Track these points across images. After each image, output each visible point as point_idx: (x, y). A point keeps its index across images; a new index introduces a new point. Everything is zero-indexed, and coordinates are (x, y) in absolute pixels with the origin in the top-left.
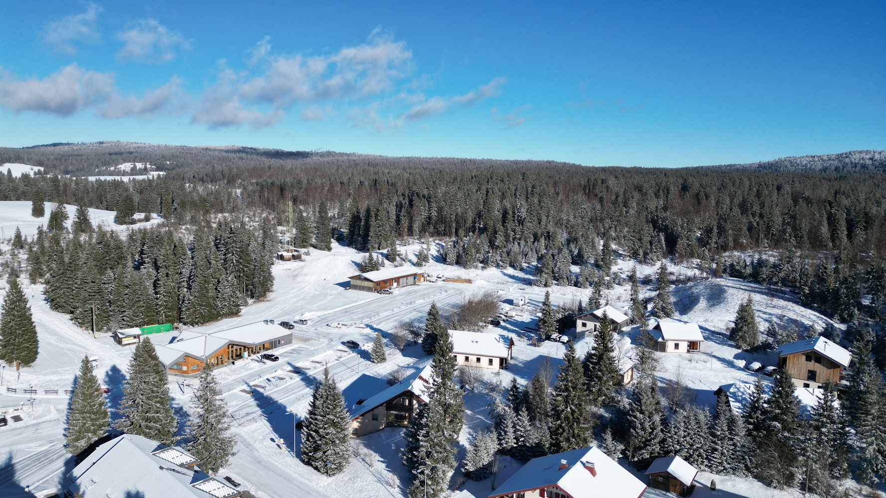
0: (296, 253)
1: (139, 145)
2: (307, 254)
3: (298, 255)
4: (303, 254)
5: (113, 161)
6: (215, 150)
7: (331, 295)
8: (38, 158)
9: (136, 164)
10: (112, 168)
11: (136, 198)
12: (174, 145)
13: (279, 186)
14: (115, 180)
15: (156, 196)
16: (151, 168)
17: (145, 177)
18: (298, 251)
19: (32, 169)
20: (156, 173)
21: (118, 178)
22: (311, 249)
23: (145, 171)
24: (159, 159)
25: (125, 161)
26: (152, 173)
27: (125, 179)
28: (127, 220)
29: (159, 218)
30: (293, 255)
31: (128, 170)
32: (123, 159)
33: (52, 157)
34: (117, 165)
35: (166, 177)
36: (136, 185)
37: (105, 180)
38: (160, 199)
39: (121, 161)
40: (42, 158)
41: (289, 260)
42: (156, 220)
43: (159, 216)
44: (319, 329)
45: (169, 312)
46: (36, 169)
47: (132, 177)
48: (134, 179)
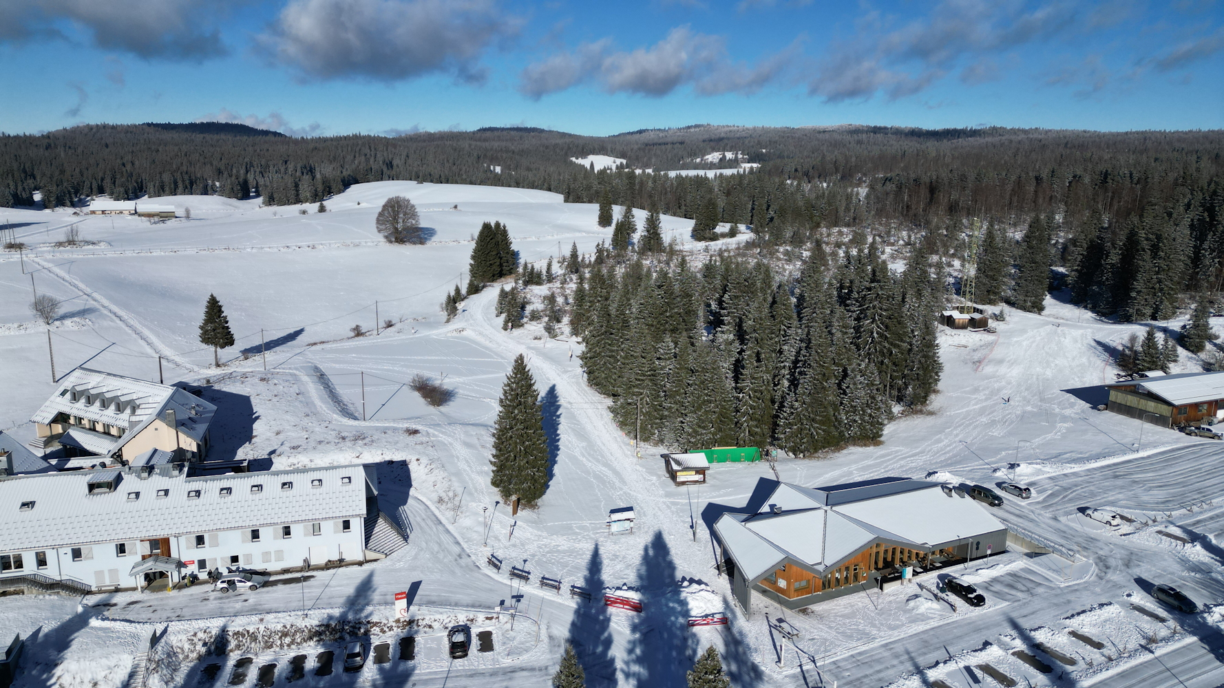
0: (977, 316)
1: (731, 129)
2: (999, 317)
3: (981, 320)
4: (991, 318)
5: (700, 151)
6: (824, 132)
7: (1065, 419)
8: (621, 149)
9: (726, 154)
10: (698, 160)
11: (721, 203)
12: (773, 127)
13: (928, 185)
14: (698, 176)
15: (746, 198)
16: (743, 158)
17: (734, 171)
18: (981, 312)
19: (614, 162)
20: (748, 166)
21: (701, 173)
22: (1006, 309)
23: (734, 163)
24: (753, 147)
25: (714, 150)
26: (743, 165)
27: (711, 174)
28: (707, 235)
29: (748, 231)
30: (972, 319)
31: (716, 161)
32: (711, 147)
33: (636, 147)
34: (704, 155)
35: (760, 170)
36: (722, 183)
37: (687, 177)
38: (751, 203)
39: (709, 150)
40: (625, 148)
41: (963, 327)
42: (745, 235)
43: (748, 228)
44: (1063, 519)
45: (757, 427)
46: (619, 161)
47: (718, 172)
48: (721, 174)
